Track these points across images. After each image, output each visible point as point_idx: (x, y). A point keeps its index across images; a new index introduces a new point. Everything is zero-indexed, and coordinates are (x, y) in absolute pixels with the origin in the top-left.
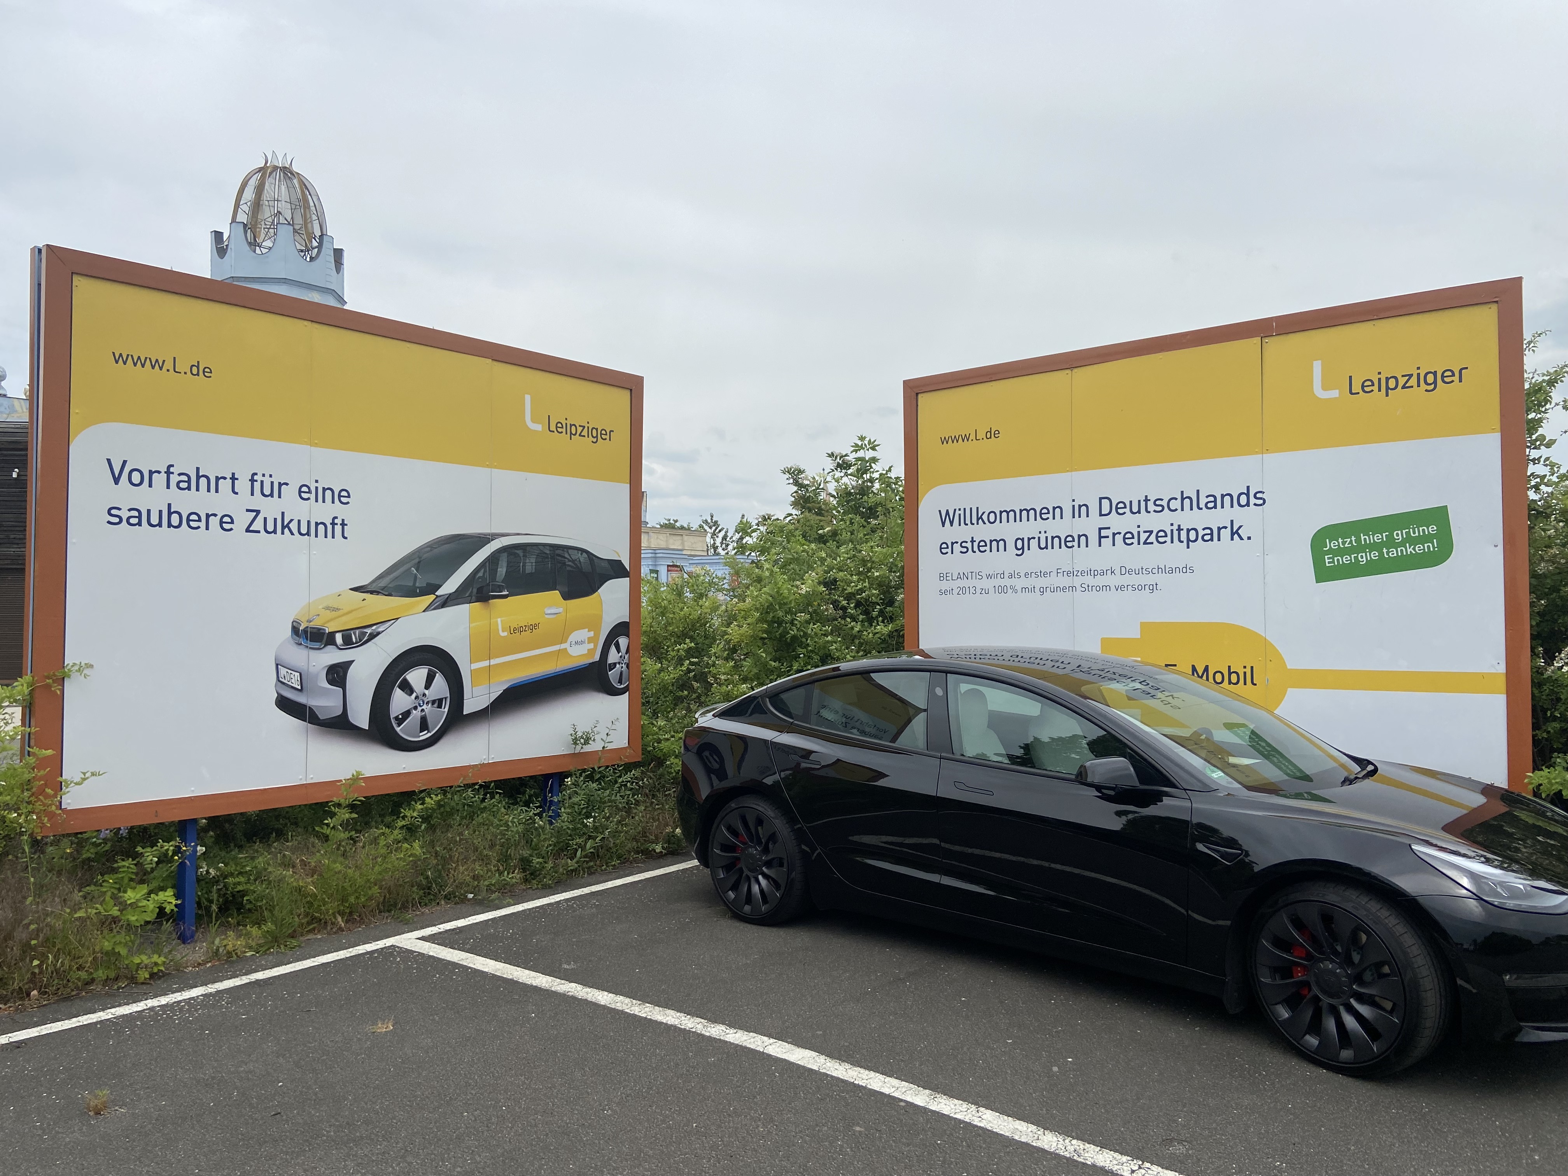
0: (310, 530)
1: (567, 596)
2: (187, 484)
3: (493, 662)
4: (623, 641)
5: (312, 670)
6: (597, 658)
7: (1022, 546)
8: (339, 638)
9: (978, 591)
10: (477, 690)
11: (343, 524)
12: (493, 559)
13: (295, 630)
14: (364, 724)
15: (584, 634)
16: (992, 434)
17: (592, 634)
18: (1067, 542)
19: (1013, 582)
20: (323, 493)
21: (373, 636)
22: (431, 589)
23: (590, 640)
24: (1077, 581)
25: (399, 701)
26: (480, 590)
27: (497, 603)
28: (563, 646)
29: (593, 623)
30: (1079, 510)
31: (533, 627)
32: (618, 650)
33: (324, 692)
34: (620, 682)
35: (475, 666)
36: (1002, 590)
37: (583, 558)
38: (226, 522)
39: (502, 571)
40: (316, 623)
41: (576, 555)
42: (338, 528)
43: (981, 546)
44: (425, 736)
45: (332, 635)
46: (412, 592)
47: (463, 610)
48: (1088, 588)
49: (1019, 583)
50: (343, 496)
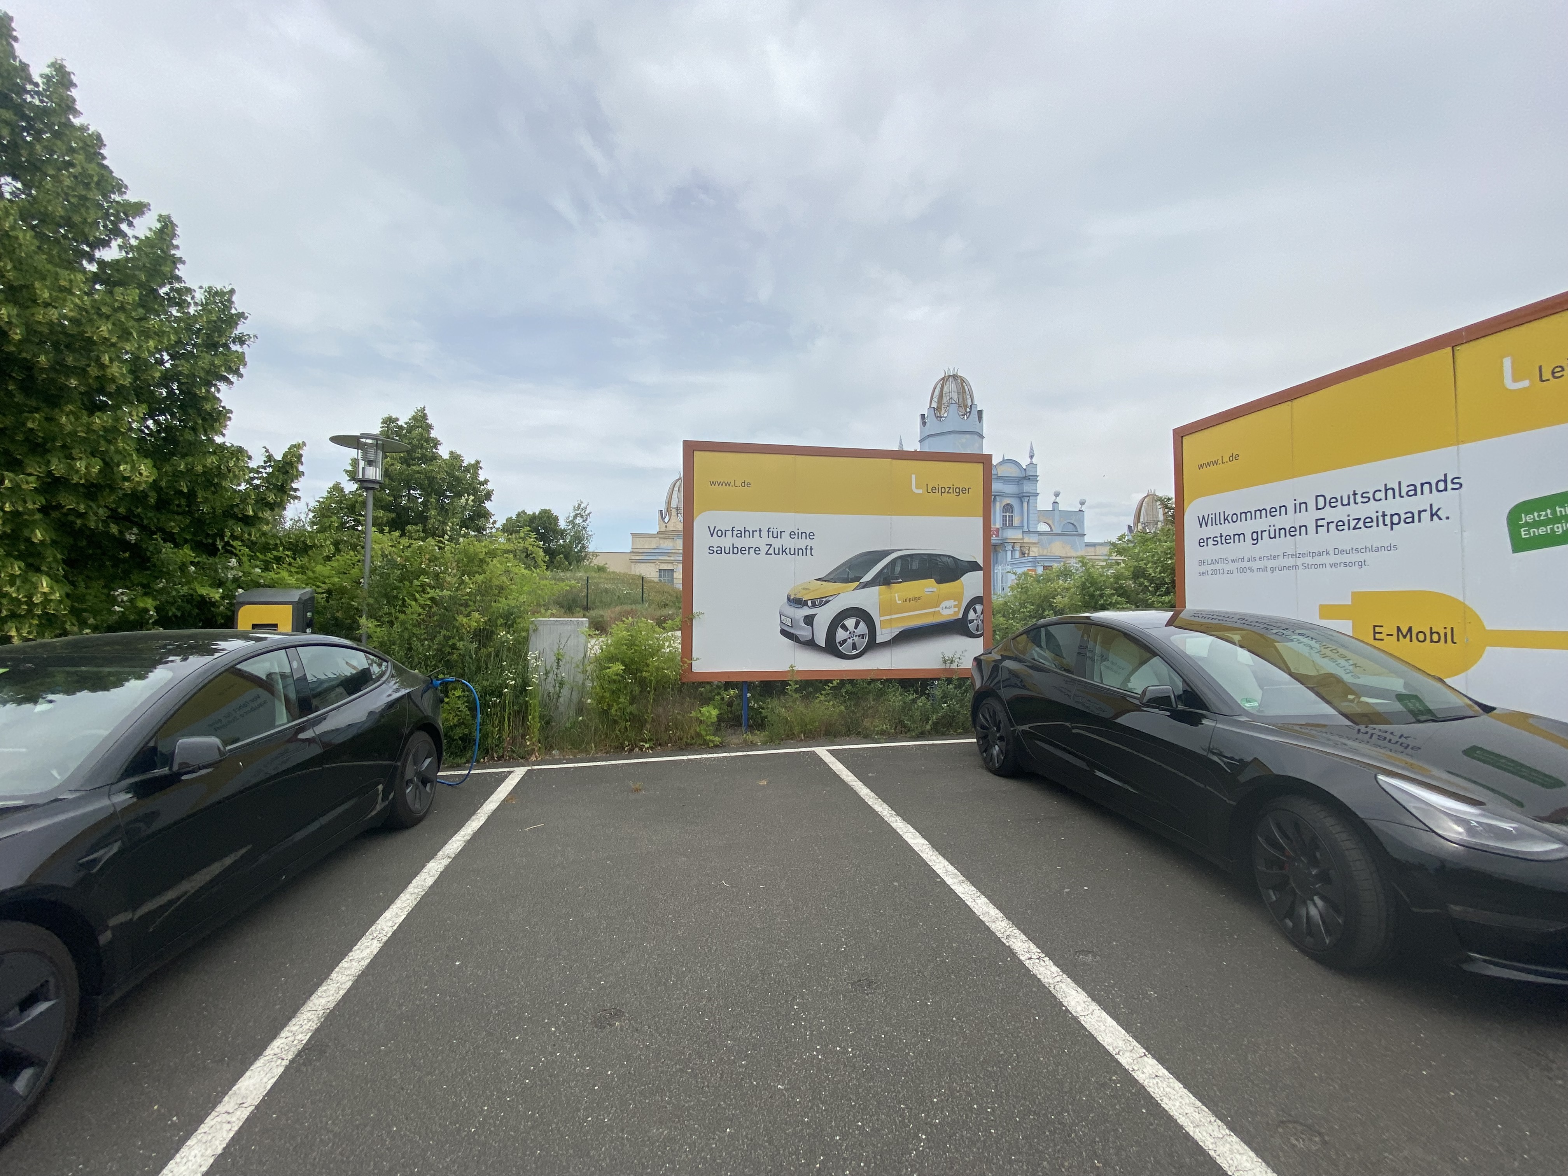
0: (795, 552)
1: (939, 582)
2: (740, 535)
3: (893, 617)
4: (979, 608)
5: (797, 617)
6: (960, 616)
7: (1256, 537)
8: (809, 603)
9: (1226, 572)
10: (884, 631)
11: (811, 549)
12: (894, 562)
13: (789, 599)
14: (823, 644)
15: (952, 603)
16: (1234, 457)
17: (956, 603)
18: (1292, 532)
19: (1250, 564)
20: (801, 535)
21: (827, 602)
22: (857, 579)
23: (955, 606)
24: (1300, 562)
25: (841, 634)
26: (885, 579)
27: (895, 586)
28: (937, 609)
29: (958, 597)
30: (1301, 506)
31: (917, 599)
32: (975, 611)
33: (801, 628)
34: (977, 630)
35: (882, 618)
36: (1242, 570)
37: (949, 561)
38: (757, 550)
39: (898, 569)
40: (798, 596)
41: (945, 559)
42: (809, 551)
43: (1226, 539)
44: (855, 652)
45: (806, 601)
46: (847, 581)
47: (875, 589)
48: (1307, 567)
49: (1254, 565)
50: (811, 536)
